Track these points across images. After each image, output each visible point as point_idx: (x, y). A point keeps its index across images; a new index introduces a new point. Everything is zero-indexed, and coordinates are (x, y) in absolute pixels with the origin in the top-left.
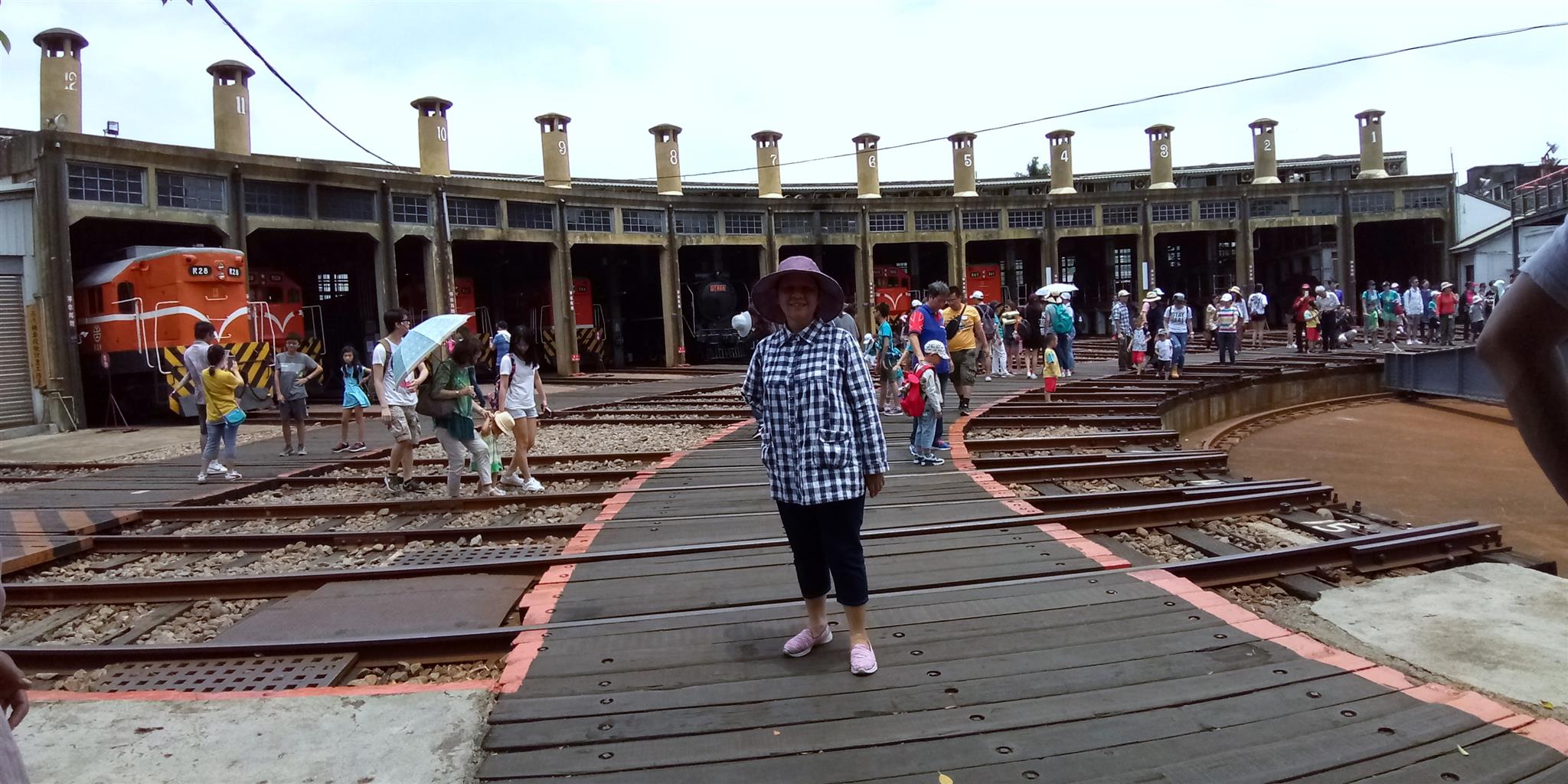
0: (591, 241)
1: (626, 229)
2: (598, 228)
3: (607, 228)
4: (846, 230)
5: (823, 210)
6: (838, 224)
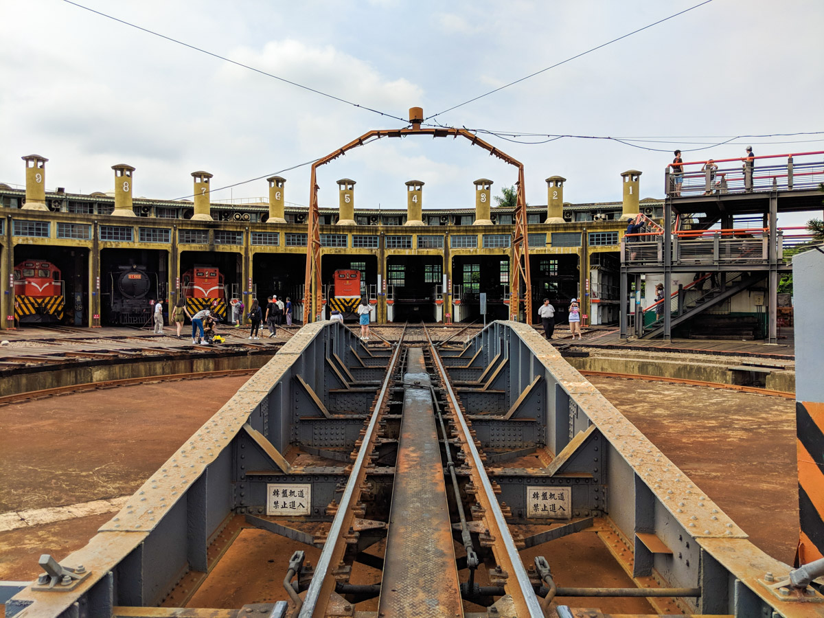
0: (31, 242)
1: (60, 235)
2: (39, 234)
3: (46, 235)
4: (234, 243)
5: (216, 229)
6: (228, 238)
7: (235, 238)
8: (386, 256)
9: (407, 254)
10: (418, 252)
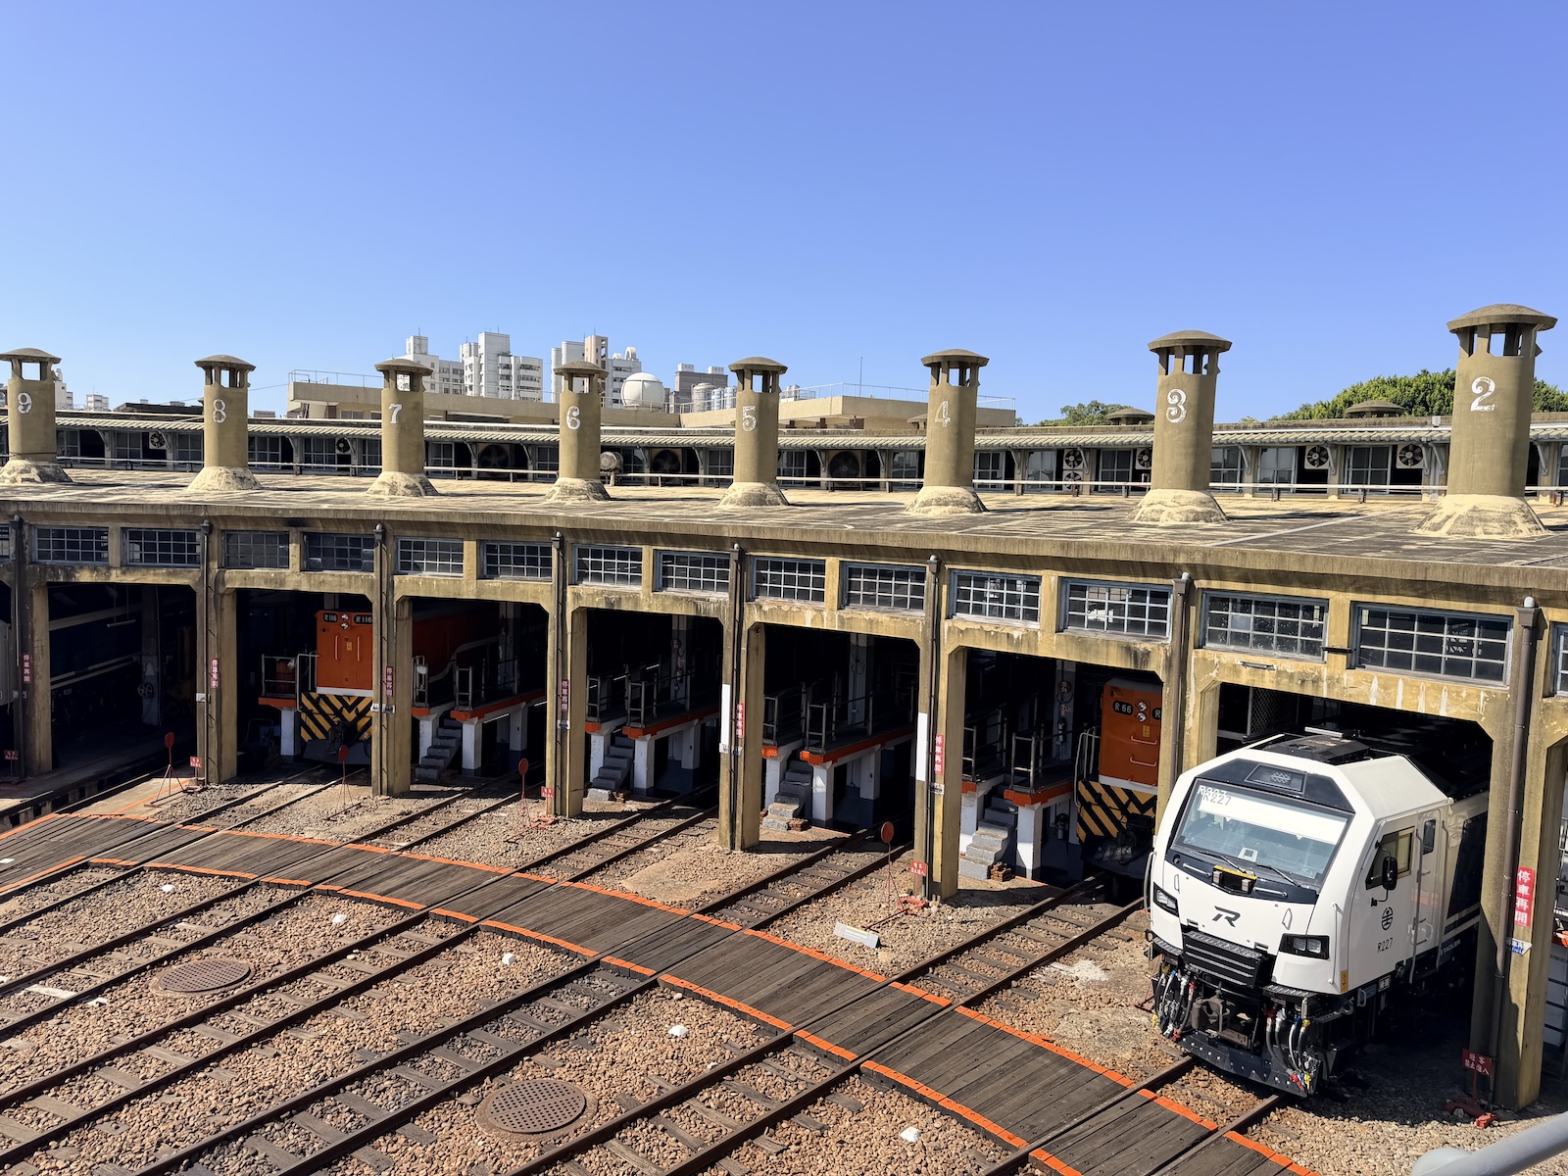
4: (357, 566)
5: (305, 529)
6: (342, 553)
7: (358, 553)
8: (747, 624)
9: (808, 625)
10: (842, 620)
